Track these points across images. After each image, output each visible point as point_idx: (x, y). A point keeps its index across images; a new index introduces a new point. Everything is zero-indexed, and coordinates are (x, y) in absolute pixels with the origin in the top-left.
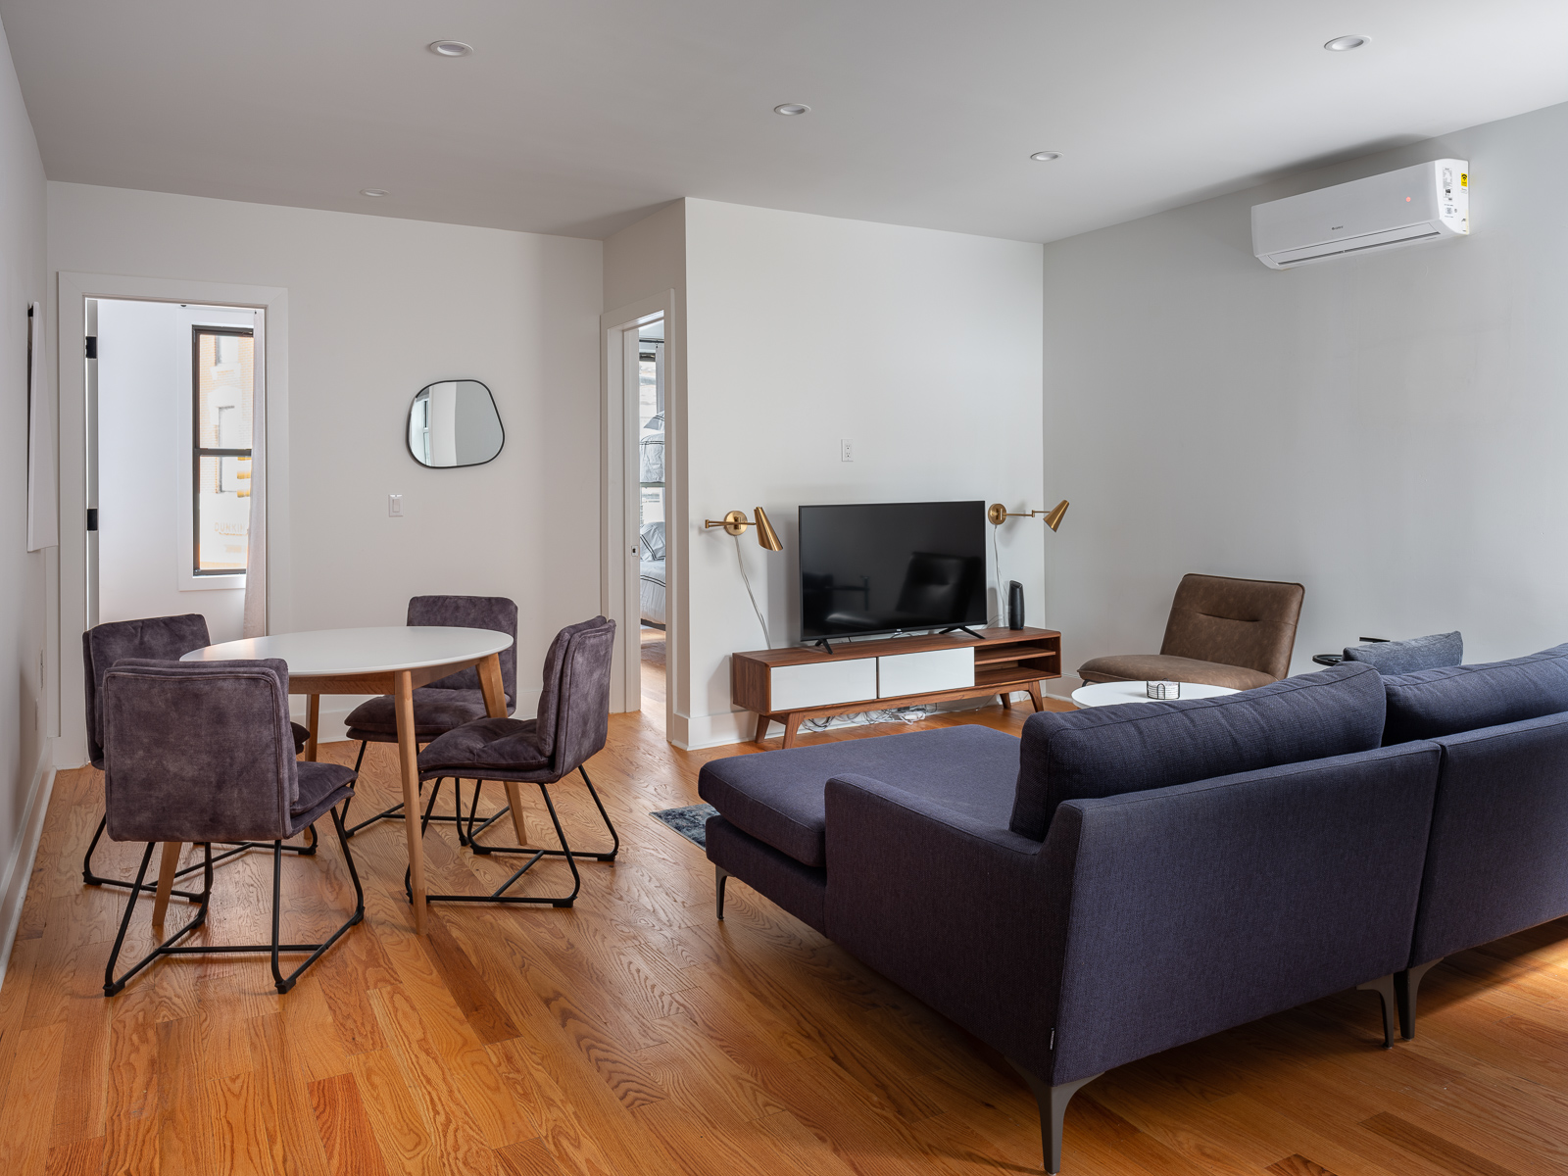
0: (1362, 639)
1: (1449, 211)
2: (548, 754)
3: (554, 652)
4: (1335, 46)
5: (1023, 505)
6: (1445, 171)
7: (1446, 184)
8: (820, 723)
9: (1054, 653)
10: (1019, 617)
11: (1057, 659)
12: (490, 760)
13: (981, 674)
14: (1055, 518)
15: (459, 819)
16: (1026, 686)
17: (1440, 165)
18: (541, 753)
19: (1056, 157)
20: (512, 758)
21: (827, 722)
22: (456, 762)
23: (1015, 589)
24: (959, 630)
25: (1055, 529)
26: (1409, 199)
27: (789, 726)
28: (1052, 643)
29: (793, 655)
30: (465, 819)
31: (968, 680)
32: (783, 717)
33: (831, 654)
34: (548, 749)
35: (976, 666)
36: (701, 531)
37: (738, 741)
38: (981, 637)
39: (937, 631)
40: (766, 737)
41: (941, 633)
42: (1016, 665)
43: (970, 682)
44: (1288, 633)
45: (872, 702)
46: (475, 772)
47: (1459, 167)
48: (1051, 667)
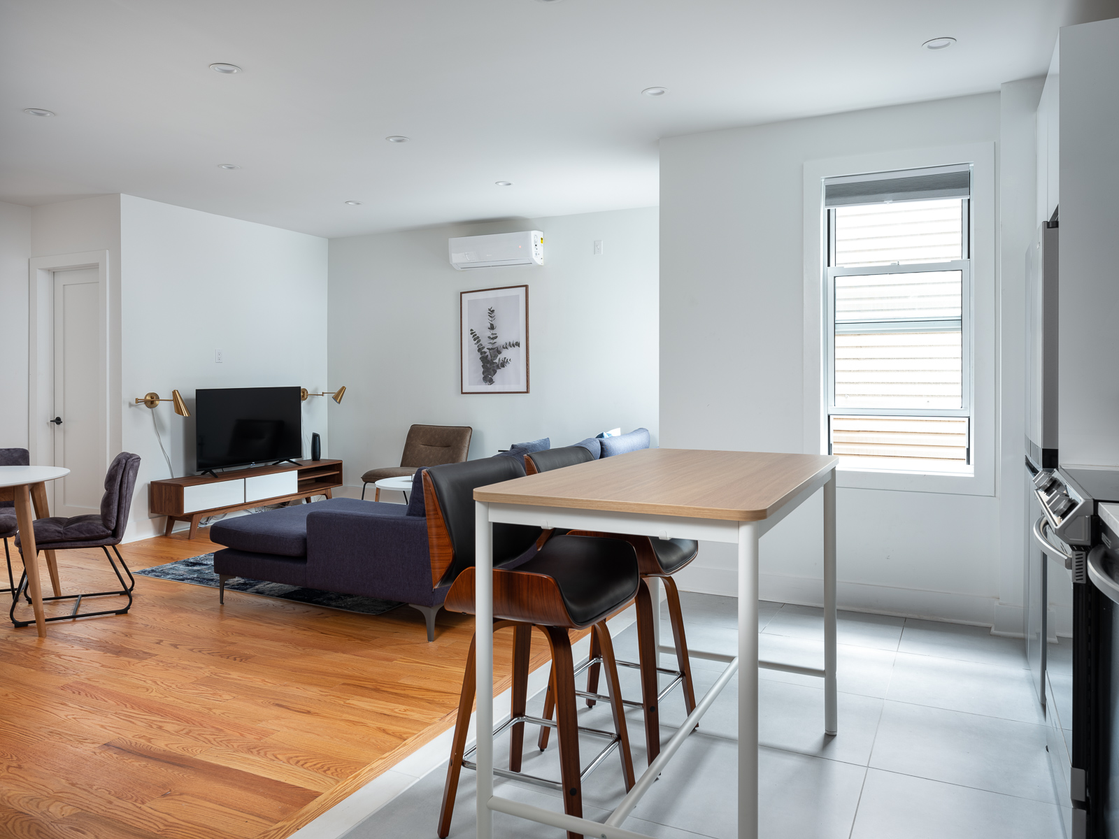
0: (499, 451)
1: (536, 254)
2: (113, 528)
3: (116, 471)
4: (500, 184)
5: (316, 389)
6: (535, 235)
7: (535, 242)
8: (203, 522)
9: (338, 472)
10: (318, 451)
11: (340, 476)
12: (74, 536)
13: (302, 485)
14: (338, 397)
15: (13, 589)
16: (324, 492)
17: (533, 233)
18: (108, 528)
19: (358, 204)
20: (88, 533)
21: (207, 521)
22: (49, 539)
23: (316, 438)
24: (286, 462)
25: (339, 403)
26: (520, 247)
27: (193, 523)
28: (337, 466)
29: (191, 479)
30: (16, 589)
31: (294, 489)
32: (190, 517)
33: (216, 478)
34: (113, 526)
35: (299, 481)
36: (131, 405)
37: (154, 536)
38: (300, 465)
39: (270, 464)
40: (172, 532)
41: (273, 464)
42: (314, 481)
43: (295, 490)
44: (466, 451)
45: (242, 505)
46: (62, 544)
47: (540, 234)
48: (337, 480)
